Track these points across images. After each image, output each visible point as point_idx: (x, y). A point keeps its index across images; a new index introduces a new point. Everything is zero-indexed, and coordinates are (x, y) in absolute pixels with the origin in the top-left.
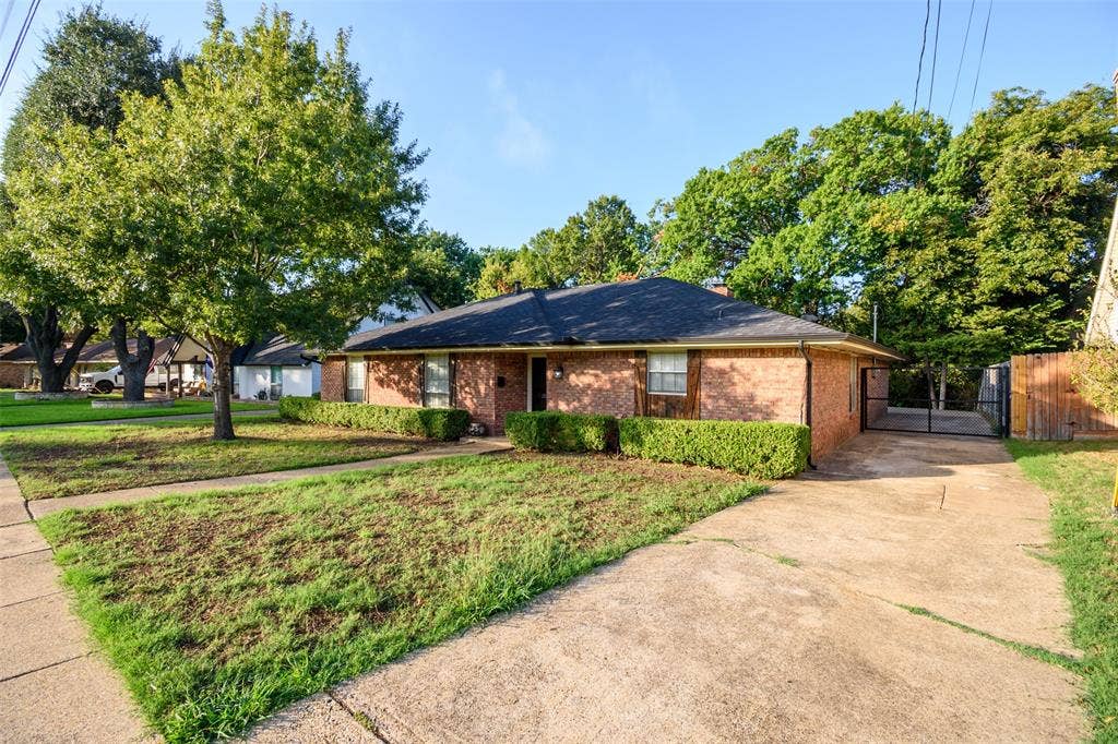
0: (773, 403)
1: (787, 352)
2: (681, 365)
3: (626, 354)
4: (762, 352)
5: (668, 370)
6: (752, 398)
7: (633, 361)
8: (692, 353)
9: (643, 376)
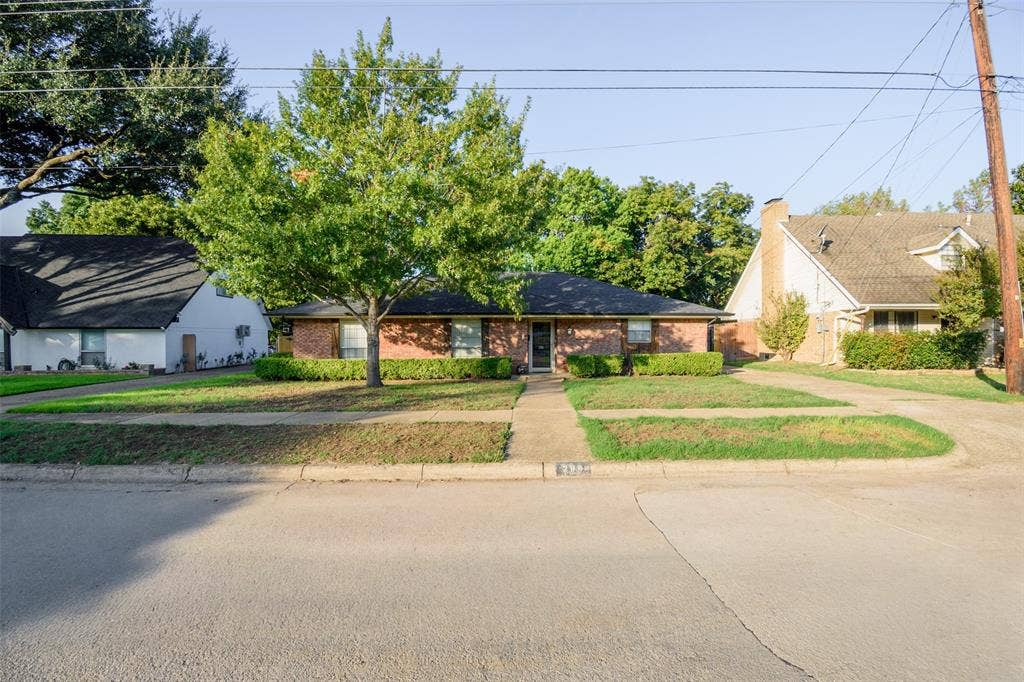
0: (691, 342)
1: (700, 321)
2: (647, 327)
3: (615, 320)
4: (689, 321)
5: (639, 329)
6: (681, 339)
7: (619, 324)
8: (653, 320)
9: (625, 331)
